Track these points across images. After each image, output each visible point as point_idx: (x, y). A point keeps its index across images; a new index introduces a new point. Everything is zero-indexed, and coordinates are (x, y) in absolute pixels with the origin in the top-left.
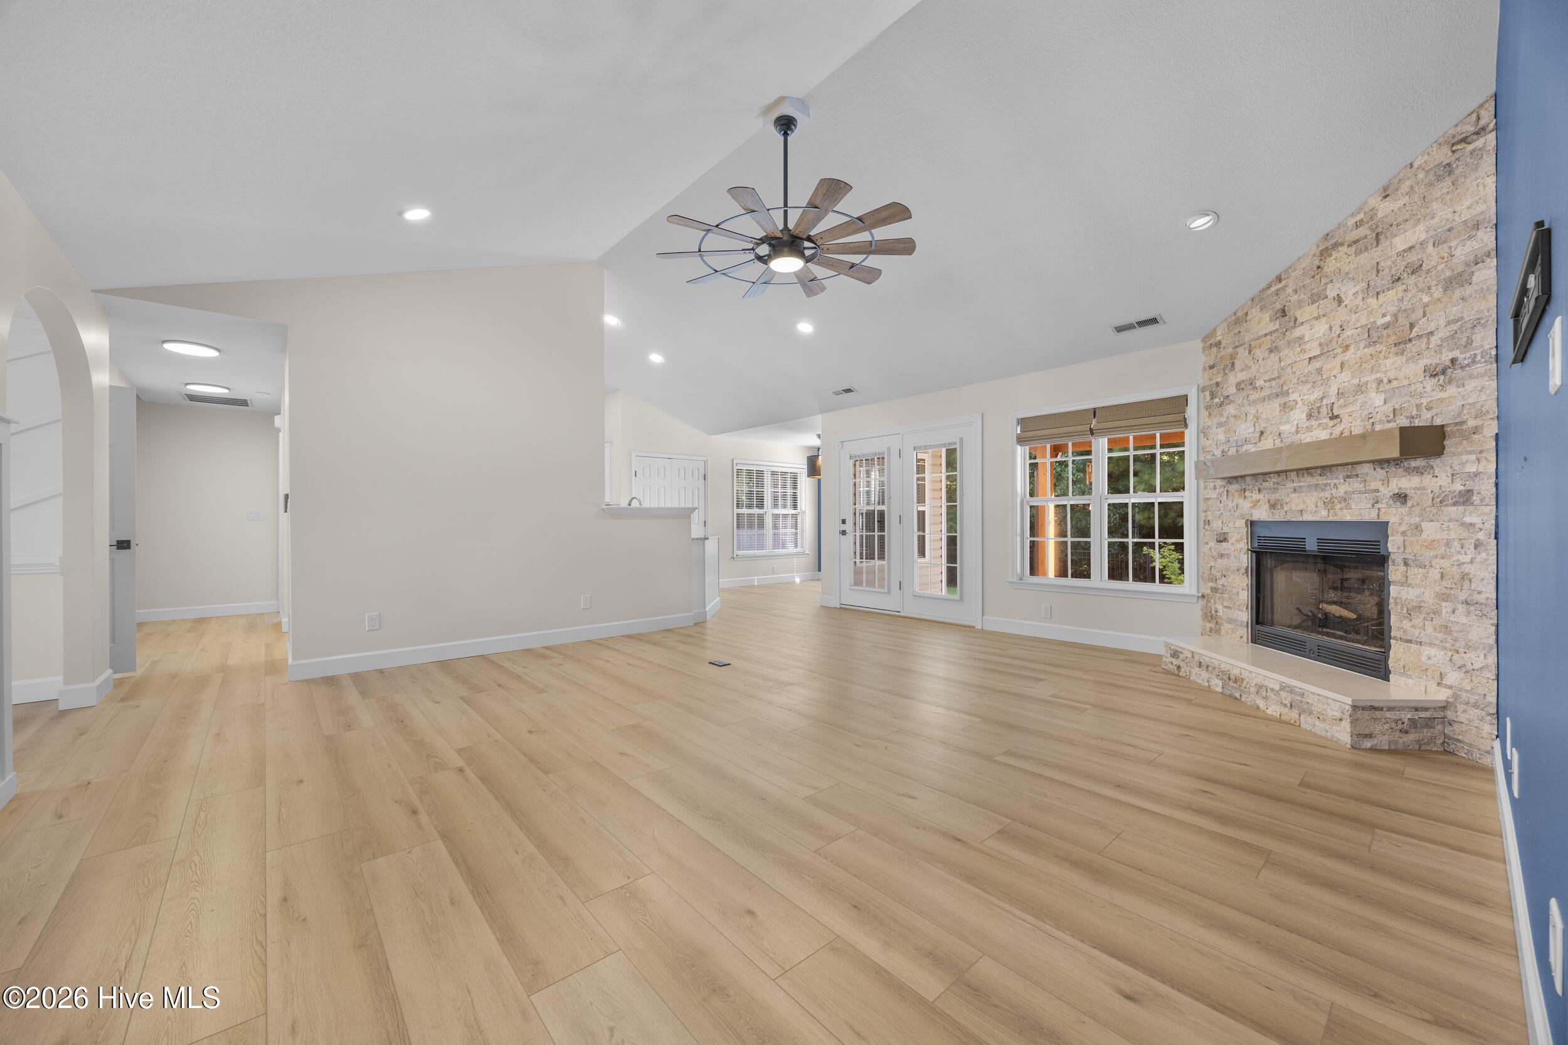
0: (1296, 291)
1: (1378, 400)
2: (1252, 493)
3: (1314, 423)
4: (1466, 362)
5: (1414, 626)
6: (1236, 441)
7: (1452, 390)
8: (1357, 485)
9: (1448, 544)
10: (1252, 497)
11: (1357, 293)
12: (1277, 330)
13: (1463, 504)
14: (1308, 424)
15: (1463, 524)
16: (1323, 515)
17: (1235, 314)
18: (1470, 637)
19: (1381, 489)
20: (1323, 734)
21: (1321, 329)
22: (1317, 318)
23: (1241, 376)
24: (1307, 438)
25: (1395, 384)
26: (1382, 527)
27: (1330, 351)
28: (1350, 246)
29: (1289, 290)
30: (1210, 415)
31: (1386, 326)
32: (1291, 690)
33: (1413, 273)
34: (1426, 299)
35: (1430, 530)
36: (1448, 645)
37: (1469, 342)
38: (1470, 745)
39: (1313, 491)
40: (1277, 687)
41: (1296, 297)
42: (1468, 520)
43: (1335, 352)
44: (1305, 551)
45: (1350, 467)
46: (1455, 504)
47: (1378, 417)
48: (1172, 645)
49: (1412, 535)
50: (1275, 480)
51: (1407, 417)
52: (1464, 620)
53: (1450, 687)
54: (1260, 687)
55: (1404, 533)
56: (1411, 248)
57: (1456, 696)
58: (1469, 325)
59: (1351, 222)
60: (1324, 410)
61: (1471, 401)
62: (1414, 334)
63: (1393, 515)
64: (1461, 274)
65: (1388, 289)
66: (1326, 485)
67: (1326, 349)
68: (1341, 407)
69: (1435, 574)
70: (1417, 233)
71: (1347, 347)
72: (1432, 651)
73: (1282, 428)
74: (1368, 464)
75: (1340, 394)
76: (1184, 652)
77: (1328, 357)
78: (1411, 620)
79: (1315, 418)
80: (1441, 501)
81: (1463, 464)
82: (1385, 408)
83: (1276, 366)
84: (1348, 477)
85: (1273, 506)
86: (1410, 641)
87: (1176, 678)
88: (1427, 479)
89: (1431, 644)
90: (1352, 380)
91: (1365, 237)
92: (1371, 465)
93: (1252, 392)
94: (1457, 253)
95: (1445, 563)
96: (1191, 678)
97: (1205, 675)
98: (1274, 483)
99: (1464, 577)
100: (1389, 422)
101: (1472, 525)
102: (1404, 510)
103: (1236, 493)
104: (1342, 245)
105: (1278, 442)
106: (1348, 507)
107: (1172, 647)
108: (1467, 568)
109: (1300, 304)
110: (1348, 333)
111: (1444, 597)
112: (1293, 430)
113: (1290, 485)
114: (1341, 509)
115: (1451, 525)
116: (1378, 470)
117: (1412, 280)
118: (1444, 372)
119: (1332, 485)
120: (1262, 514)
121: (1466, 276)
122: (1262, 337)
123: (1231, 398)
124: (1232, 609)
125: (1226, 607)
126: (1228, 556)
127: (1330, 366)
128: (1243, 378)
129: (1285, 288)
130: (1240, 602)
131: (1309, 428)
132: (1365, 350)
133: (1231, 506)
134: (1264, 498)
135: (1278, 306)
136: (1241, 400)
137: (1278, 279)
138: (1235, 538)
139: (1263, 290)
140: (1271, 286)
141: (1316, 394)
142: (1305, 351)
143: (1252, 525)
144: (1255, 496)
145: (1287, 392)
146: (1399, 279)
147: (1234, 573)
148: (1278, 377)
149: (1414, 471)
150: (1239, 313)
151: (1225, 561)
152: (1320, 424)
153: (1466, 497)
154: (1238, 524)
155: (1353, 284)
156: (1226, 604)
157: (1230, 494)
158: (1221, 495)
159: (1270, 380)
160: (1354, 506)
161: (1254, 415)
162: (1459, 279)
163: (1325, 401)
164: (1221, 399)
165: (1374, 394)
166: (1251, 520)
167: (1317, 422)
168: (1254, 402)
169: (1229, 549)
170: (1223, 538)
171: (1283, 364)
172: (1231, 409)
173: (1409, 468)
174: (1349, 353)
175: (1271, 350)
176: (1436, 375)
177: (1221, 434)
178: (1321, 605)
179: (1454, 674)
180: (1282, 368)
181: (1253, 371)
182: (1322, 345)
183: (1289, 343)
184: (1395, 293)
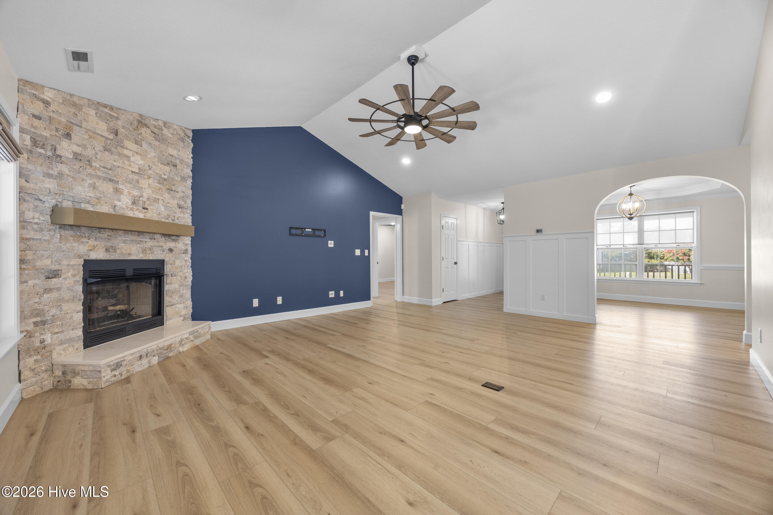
0: (124, 127)
1: (163, 208)
2: (89, 239)
4: (186, 207)
5: (173, 299)
6: (73, 197)
7: (182, 215)
8: (155, 243)
9: (181, 267)
10: (87, 242)
11: (155, 156)
12: (111, 140)
14: (131, 206)
17: (71, 95)
19: (164, 246)
21: (139, 160)
22: (137, 153)
23: (75, 148)
24: (130, 214)
25: (168, 204)
26: (162, 262)
27: (142, 174)
28: (151, 131)
31: (165, 180)
33: (173, 166)
34: (176, 178)
35: (178, 263)
36: (181, 302)
37: (186, 201)
39: (134, 244)
41: (123, 130)
42: (185, 259)
43: (145, 176)
44: (125, 276)
45: (152, 235)
46: (183, 253)
47: (162, 215)
48: (113, 360)
49: (173, 265)
50: (109, 234)
51: (172, 219)
52: (185, 292)
55: (170, 264)
56: (172, 156)
57: (183, 317)
58: (186, 196)
59: (152, 122)
60: (140, 202)
62: (173, 188)
63: (167, 257)
65: (165, 165)
66: (141, 241)
67: (141, 172)
68: (148, 205)
69: (178, 278)
70: (174, 152)
71: (150, 178)
72: (179, 306)
73: (117, 203)
74: (159, 235)
75: (148, 199)
76: (125, 358)
77: (141, 177)
78: (172, 297)
79: (136, 205)
80: (180, 252)
81: (185, 240)
83: (110, 161)
84: (151, 238)
85: (107, 250)
86: (171, 306)
88: (177, 244)
89: (178, 303)
90: (152, 194)
91: (158, 135)
92: (160, 235)
93: (88, 167)
94: (184, 170)
95: (181, 274)
96: (135, 372)
98: (108, 236)
99: (185, 277)
100: (166, 219)
102: (171, 255)
103: (71, 238)
104: (149, 128)
106: (152, 253)
107: (112, 363)
108: (185, 275)
109: (127, 137)
110: (151, 172)
111: (180, 286)
113: (119, 238)
115: (183, 261)
116: (163, 237)
117: (172, 168)
118: (181, 208)
119: (144, 242)
120: (99, 255)
121: (186, 180)
122: (98, 134)
123: (63, 159)
124: (62, 332)
125: (57, 333)
126: (58, 289)
127: (143, 182)
128: (80, 152)
129: (117, 119)
130: (75, 324)
131: (132, 209)
132: (157, 184)
133: (64, 248)
134: (101, 244)
135: (112, 124)
136: (77, 167)
137: (112, 108)
138: (70, 274)
139: (98, 103)
140: (106, 106)
141: (136, 193)
142: (130, 166)
143: (87, 264)
144: (92, 242)
145: (117, 182)
146: (169, 164)
147: (68, 301)
148: (110, 169)
149: (174, 240)
150: (75, 99)
151: (54, 295)
152: (138, 209)
153: (186, 252)
154: (73, 263)
155: (153, 151)
156: (57, 330)
157: (63, 237)
158: (52, 237)
159: (104, 168)
160: (155, 253)
161: (89, 184)
162: (184, 179)
163: (141, 199)
164: (50, 154)
165: (161, 205)
166: (87, 258)
167: (136, 208)
168: (90, 175)
169: (61, 283)
170: (55, 274)
171: (115, 163)
172: (64, 169)
173: (172, 239)
174: (151, 181)
175: (105, 149)
176: (179, 208)
177: (50, 184)
178: (110, 308)
179: (184, 310)
180: (114, 166)
181: (89, 152)
182: (139, 168)
183: (120, 155)
184: (167, 168)
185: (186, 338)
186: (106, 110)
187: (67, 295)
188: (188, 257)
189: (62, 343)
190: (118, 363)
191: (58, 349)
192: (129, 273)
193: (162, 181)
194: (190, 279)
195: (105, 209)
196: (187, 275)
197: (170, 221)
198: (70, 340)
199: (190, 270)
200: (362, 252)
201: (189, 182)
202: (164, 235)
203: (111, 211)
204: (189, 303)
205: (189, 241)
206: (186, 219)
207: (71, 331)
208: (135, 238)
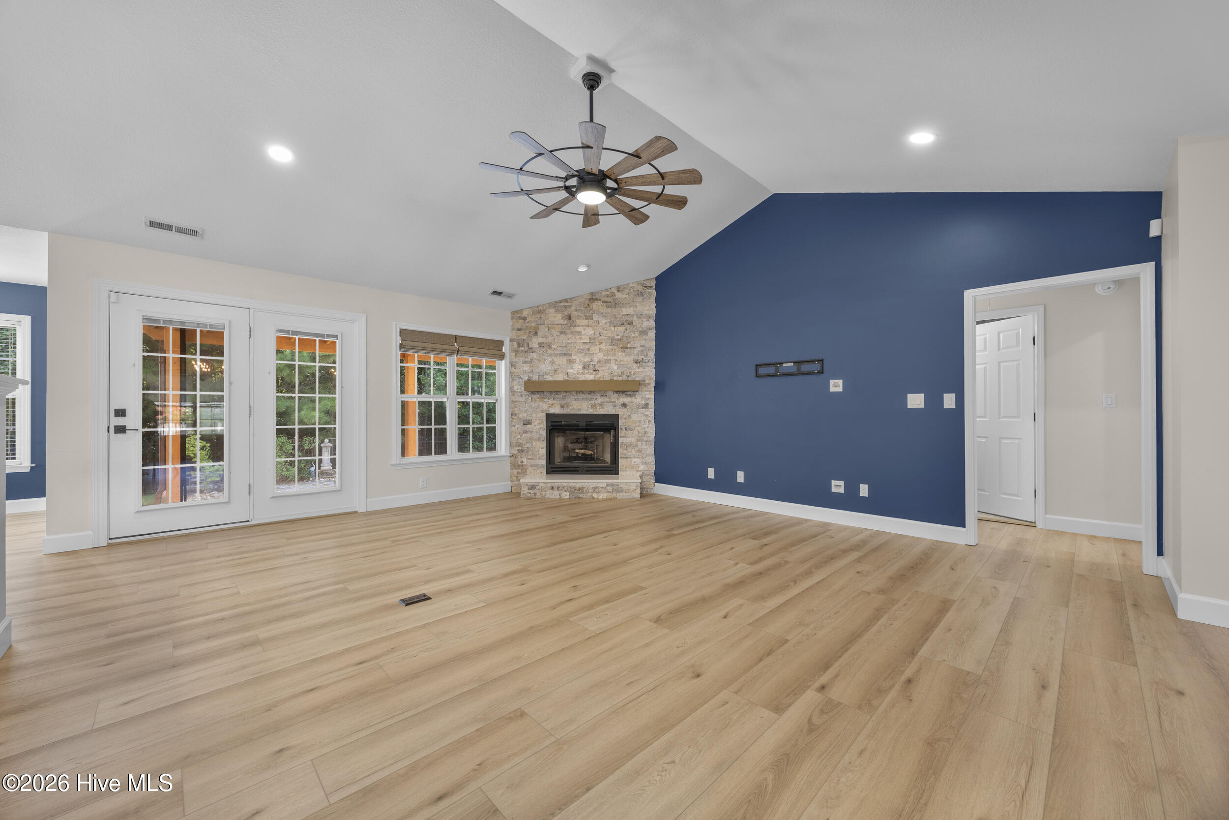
0: (576, 310)
1: (615, 367)
2: (549, 399)
3: (586, 371)
4: (646, 361)
5: (628, 452)
6: (539, 373)
7: (641, 369)
8: (607, 399)
9: (640, 422)
10: (549, 402)
11: (607, 322)
12: (566, 324)
13: (645, 408)
14: (583, 371)
15: (645, 415)
16: (591, 411)
17: (538, 307)
18: (647, 452)
19: (616, 402)
20: (628, 497)
21: (590, 332)
22: (587, 326)
23: (541, 340)
24: (582, 378)
25: (622, 362)
26: (616, 417)
28: (603, 302)
29: (573, 308)
30: (516, 355)
31: (619, 340)
32: (612, 485)
33: (629, 324)
34: (633, 335)
35: (634, 417)
36: (640, 457)
37: (647, 355)
38: (647, 488)
39: (585, 401)
40: (605, 485)
41: (576, 313)
42: (646, 413)
43: (596, 343)
44: (579, 426)
45: (603, 393)
46: (642, 408)
47: (615, 374)
48: (529, 483)
49: (628, 419)
50: (564, 395)
51: (627, 376)
52: (645, 447)
53: (641, 471)
54: (595, 489)
55: (625, 418)
56: (628, 315)
57: (643, 473)
58: (647, 349)
59: (604, 293)
60: (591, 367)
61: (648, 374)
62: (629, 346)
63: (621, 412)
64: (645, 331)
65: (619, 326)
66: (591, 398)
67: (592, 341)
68: (599, 367)
69: (636, 432)
70: (630, 311)
71: (601, 343)
72: (636, 460)
73: (569, 371)
74: (611, 392)
75: (599, 362)
76: (539, 484)
77: (592, 345)
79: (587, 369)
80: (638, 407)
81: (645, 395)
82: (618, 371)
83: (565, 341)
84: (602, 396)
85: (562, 407)
86: (627, 458)
87: (535, 499)
88: (634, 399)
89: (635, 457)
90: (604, 357)
91: (610, 302)
92: (613, 392)
93: (549, 350)
94: (644, 323)
95: (639, 428)
96: (546, 497)
97: (556, 493)
99: (645, 432)
100: (619, 376)
101: (647, 415)
102: (625, 410)
103: (538, 400)
104: (600, 300)
105: (565, 377)
106: (603, 408)
107: (529, 484)
108: (646, 430)
109: (579, 317)
110: (602, 337)
111: (638, 440)
112: (575, 372)
113: (572, 397)
114: (599, 409)
115: (641, 415)
116: (616, 394)
117: (628, 326)
118: (639, 363)
119: (595, 399)
120: (556, 410)
121: (646, 333)
122: (555, 324)
123: (534, 349)
124: (533, 459)
125: (530, 459)
126: (531, 432)
127: (594, 348)
128: (543, 342)
129: (570, 306)
130: (540, 455)
131: (583, 373)
132: (610, 347)
133: (533, 406)
134: (557, 403)
135: (566, 313)
136: (541, 352)
137: (566, 301)
138: (536, 423)
139: (556, 302)
140: (561, 302)
141: (587, 359)
142: (581, 339)
143: (548, 416)
144: (551, 401)
145: (571, 355)
146: (623, 324)
147: (536, 440)
148: (565, 347)
149: (630, 396)
150: (540, 308)
151: (529, 435)
152: (588, 372)
153: (646, 406)
154: (538, 415)
155: (604, 318)
156: (530, 457)
157: (533, 399)
158: (527, 399)
159: (560, 347)
160: (605, 408)
161: (550, 361)
162: (643, 333)
163: (591, 363)
164: (526, 349)
165: (613, 365)
166: (548, 413)
167: (587, 371)
168: (551, 355)
169: (532, 428)
170: (528, 423)
171: (568, 341)
172: (534, 355)
173: (627, 395)
174: (603, 346)
175: (561, 333)
176: (636, 363)
177: (526, 367)
178: (577, 451)
179: (643, 466)
180: (568, 343)
181: (550, 339)
182: (590, 338)
183: (572, 333)
184: (622, 329)
185: (602, 488)
186: (562, 304)
187: (536, 436)
188: (651, 412)
189: (532, 466)
190: (534, 485)
191: (530, 469)
192: (583, 424)
193: (613, 342)
194: (652, 435)
195: (560, 377)
196: (647, 430)
197: (625, 378)
198: (536, 466)
199: (653, 425)
200: (934, 400)
201: (652, 334)
202: (617, 392)
203: (566, 378)
204: (652, 459)
205: (652, 395)
206: (648, 373)
207: (538, 460)
208: (585, 396)
